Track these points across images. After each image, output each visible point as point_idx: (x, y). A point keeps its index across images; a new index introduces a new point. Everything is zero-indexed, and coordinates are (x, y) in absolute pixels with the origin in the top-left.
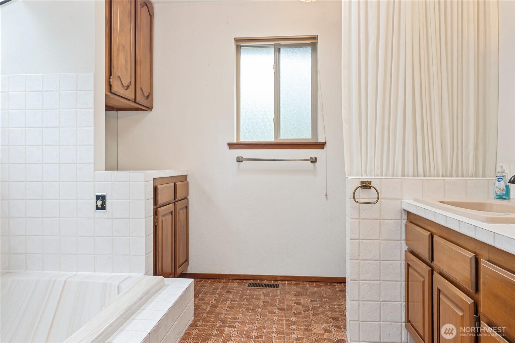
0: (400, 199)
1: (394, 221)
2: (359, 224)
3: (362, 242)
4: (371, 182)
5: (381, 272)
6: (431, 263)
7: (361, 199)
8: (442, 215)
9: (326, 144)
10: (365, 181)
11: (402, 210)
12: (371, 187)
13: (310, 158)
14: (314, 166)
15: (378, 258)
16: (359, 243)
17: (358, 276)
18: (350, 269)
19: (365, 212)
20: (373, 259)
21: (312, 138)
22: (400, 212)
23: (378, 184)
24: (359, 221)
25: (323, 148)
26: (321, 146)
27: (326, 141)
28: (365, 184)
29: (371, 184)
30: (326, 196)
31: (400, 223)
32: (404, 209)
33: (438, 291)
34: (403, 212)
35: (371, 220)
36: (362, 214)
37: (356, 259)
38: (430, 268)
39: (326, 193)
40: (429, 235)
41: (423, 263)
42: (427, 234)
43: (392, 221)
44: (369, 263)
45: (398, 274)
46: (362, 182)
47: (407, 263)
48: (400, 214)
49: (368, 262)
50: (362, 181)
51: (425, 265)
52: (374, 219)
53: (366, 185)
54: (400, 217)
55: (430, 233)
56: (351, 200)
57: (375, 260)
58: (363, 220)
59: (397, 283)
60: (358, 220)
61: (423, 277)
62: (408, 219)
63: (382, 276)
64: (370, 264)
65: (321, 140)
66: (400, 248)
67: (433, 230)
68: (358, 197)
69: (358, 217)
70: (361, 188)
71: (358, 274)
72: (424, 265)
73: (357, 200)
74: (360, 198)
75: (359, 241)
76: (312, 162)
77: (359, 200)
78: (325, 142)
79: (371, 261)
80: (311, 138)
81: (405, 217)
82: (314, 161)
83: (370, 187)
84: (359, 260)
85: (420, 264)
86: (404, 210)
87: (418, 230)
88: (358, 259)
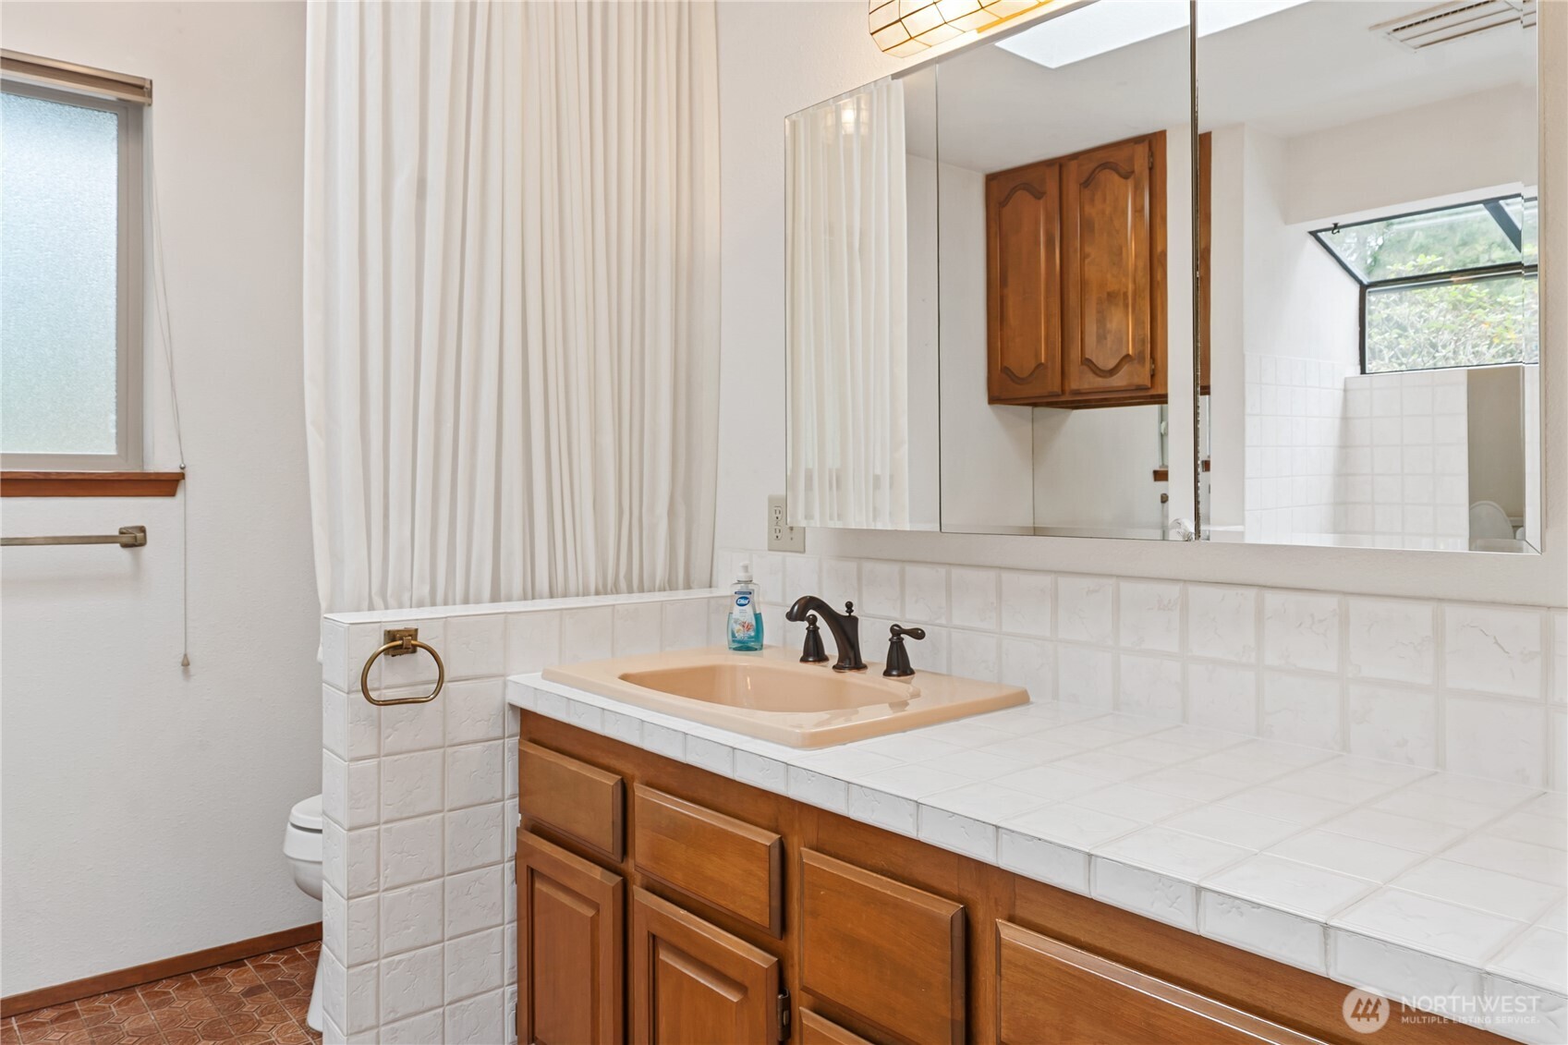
0: (502, 676)
1: (484, 746)
2: (379, 773)
3: (388, 830)
4: (416, 630)
5: (446, 913)
6: (622, 861)
7: (386, 688)
8: (668, 729)
9: (184, 478)
10: (398, 631)
11: (507, 708)
12: (418, 649)
13: (117, 533)
14: (137, 563)
15: (437, 872)
16: (379, 833)
17: (375, 946)
18: (348, 930)
19: (396, 730)
20: (423, 878)
21: (119, 456)
22: (501, 713)
23: (437, 637)
24: (379, 764)
25: (172, 494)
26: (167, 485)
27: (182, 468)
28: (401, 639)
29: (416, 640)
30: (186, 664)
31: (501, 747)
32: (512, 702)
33: (651, 941)
34: (509, 714)
35: (416, 754)
36: (388, 737)
37: (369, 889)
38: (619, 879)
39: (185, 655)
40: (616, 784)
41: (592, 864)
42: (610, 781)
43: (479, 746)
44: (410, 894)
45: (494, 904)
46: (391, 636)
47: (528, 866)
48: (501, 721)
49: (407, 890)
50: (389, 632)
51: (601, 869)
52: (424, 750)
53: (401, 644)
54: (500, 730)
55: (620, 777)
56: (352, 696)
57: (429, 880)
58: (393, 757)
59: (491, 933)
60: (374, 762)
61: (596, 907)
62: (522, 734)
63: (449, 925)
64: (413, 896)
65: (161, 462)
66: (501, 823)
67: (628, 768)
68: (376, 686)
69: (374, 752)
70: (385, 654)
71: (375, 941)
72: (597, 872)
73: (373, 695)
74: (383, 685)
75: (379, 830)
76: (125, 546)
77: (380, 695)
78: (178, 470)
79: (416, 887)
80: (113, 452)
81: (513, 726)
82: (133, 539)
83: (413, 649)
84: (377, 891)
85: (578, 867)
86: (513, 707)
87: (573, 769)
88: (376, 889)
